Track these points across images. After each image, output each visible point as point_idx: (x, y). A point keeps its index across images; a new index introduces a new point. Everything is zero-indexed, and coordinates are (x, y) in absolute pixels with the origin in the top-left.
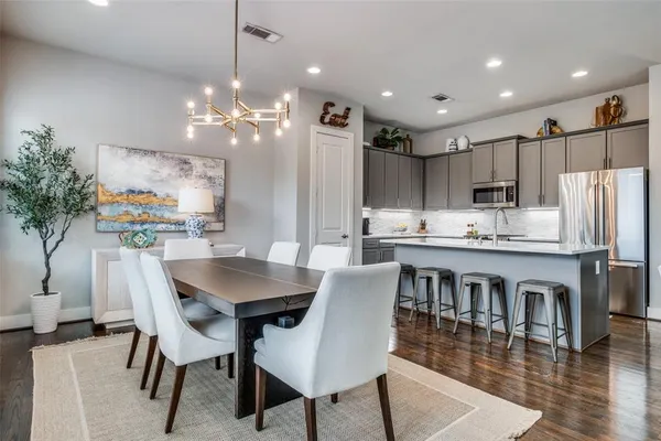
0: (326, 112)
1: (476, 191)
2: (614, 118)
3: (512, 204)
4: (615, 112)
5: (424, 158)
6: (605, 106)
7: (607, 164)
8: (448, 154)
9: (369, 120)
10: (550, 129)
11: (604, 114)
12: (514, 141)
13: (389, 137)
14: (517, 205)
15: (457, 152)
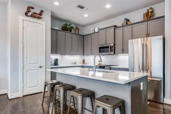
0: (29, 11)
1: (100, 48)
2: (150, 17)
3: (112, 53)
4: (151, 15)
5: (83, 36)
6: (147, 12)
7: (148, 35)
8: (91, 34)
9: (54, 18)
10: (127, 23)
11: (147, 16)
12: (113, 28)
13: (67, 27)
14: (114, 53)
15: (95, 33)
